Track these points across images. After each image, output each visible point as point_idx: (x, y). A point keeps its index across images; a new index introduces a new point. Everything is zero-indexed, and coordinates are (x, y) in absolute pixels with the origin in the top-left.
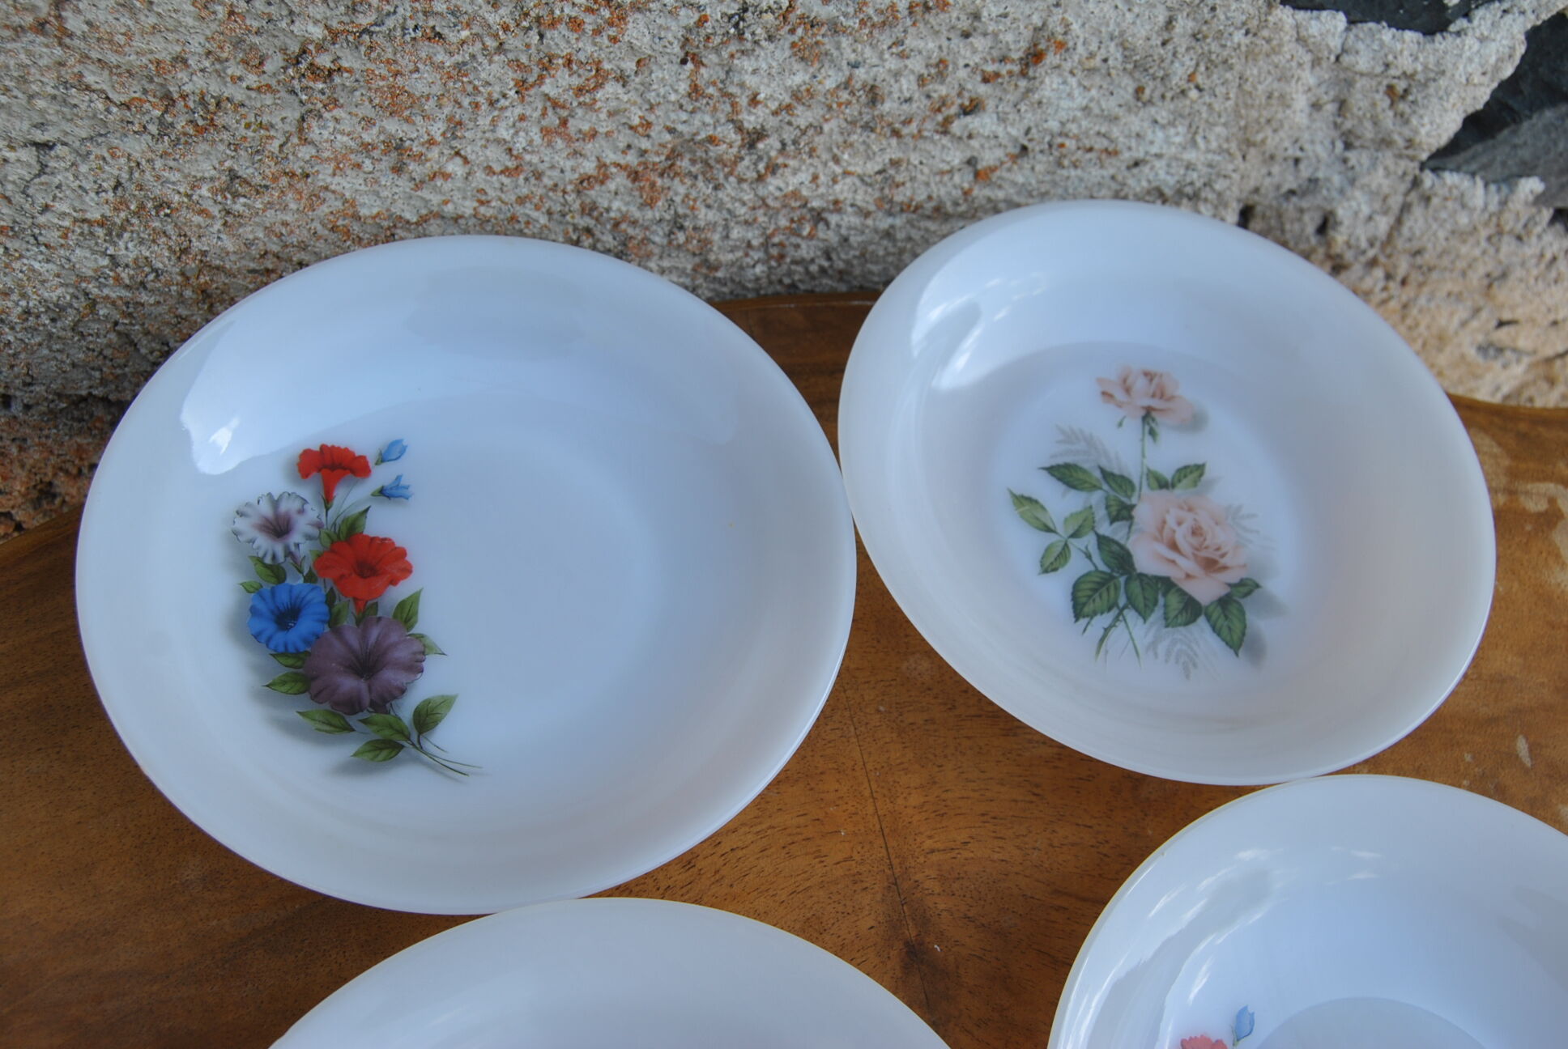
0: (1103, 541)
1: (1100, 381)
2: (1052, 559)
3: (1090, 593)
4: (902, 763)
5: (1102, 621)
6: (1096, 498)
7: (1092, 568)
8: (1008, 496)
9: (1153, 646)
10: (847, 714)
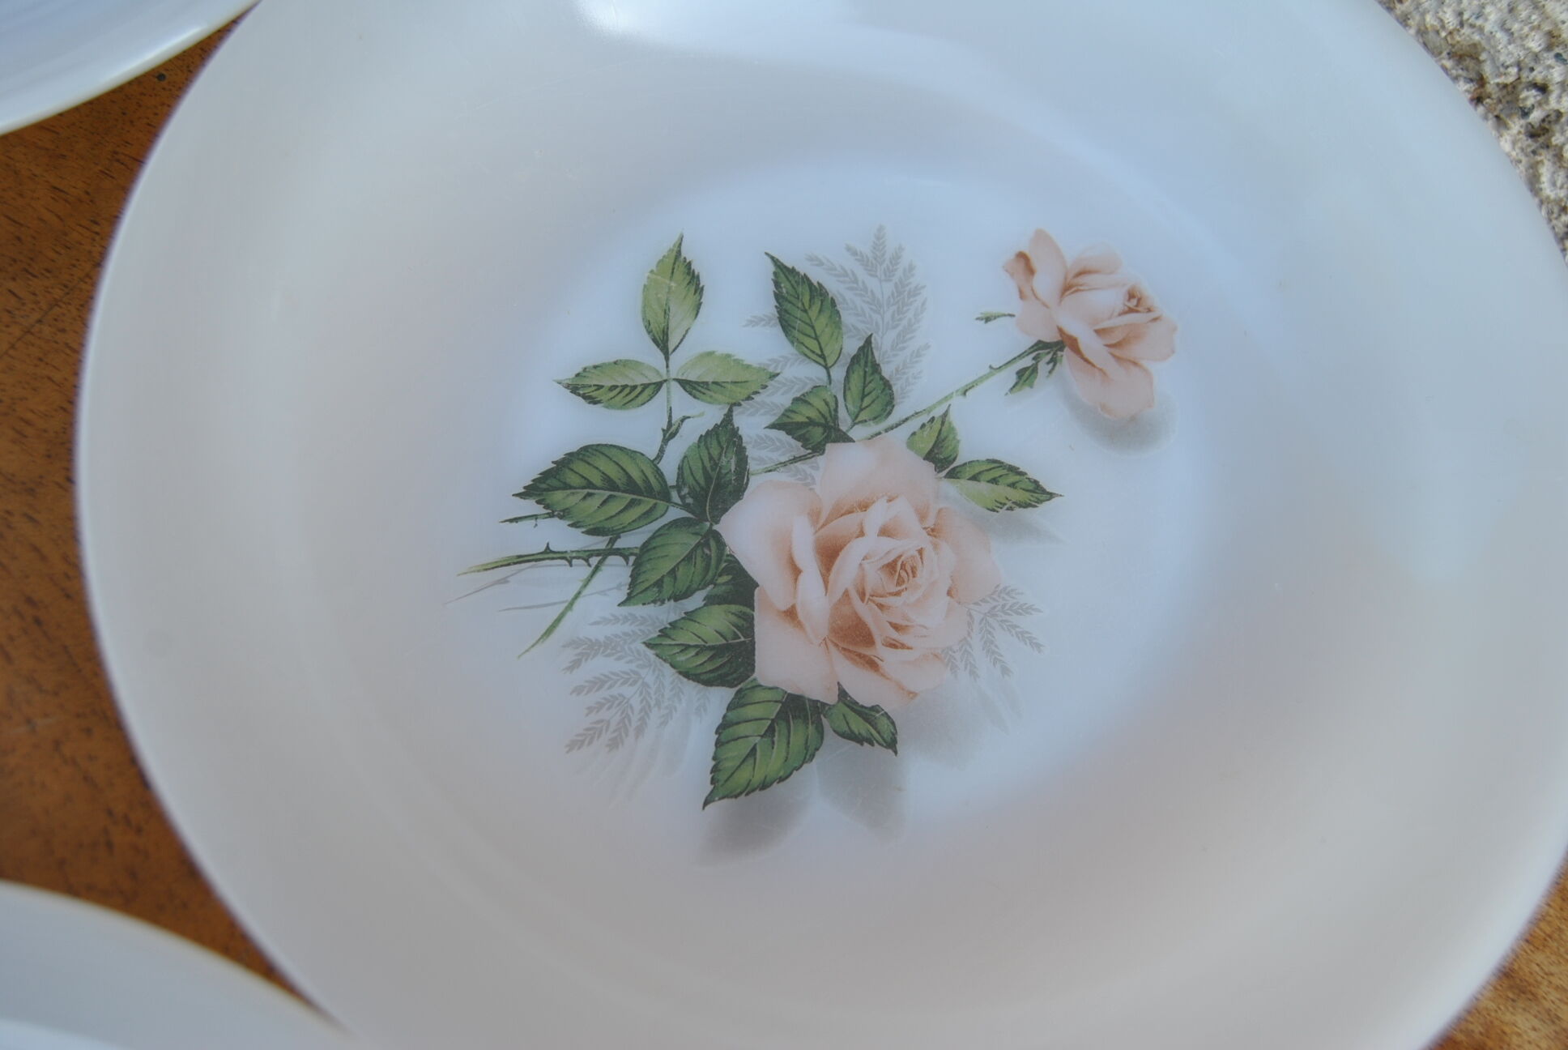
0: (725, 435)
1: (1041, 237)
2: (608, 383)
3: (596, 479)
4: (28, 423)
5: (561, 535)
6: (802, 373)
7: (652, 453)
8: (669, 243)
9: (589, 649)
10: (57, 293)
